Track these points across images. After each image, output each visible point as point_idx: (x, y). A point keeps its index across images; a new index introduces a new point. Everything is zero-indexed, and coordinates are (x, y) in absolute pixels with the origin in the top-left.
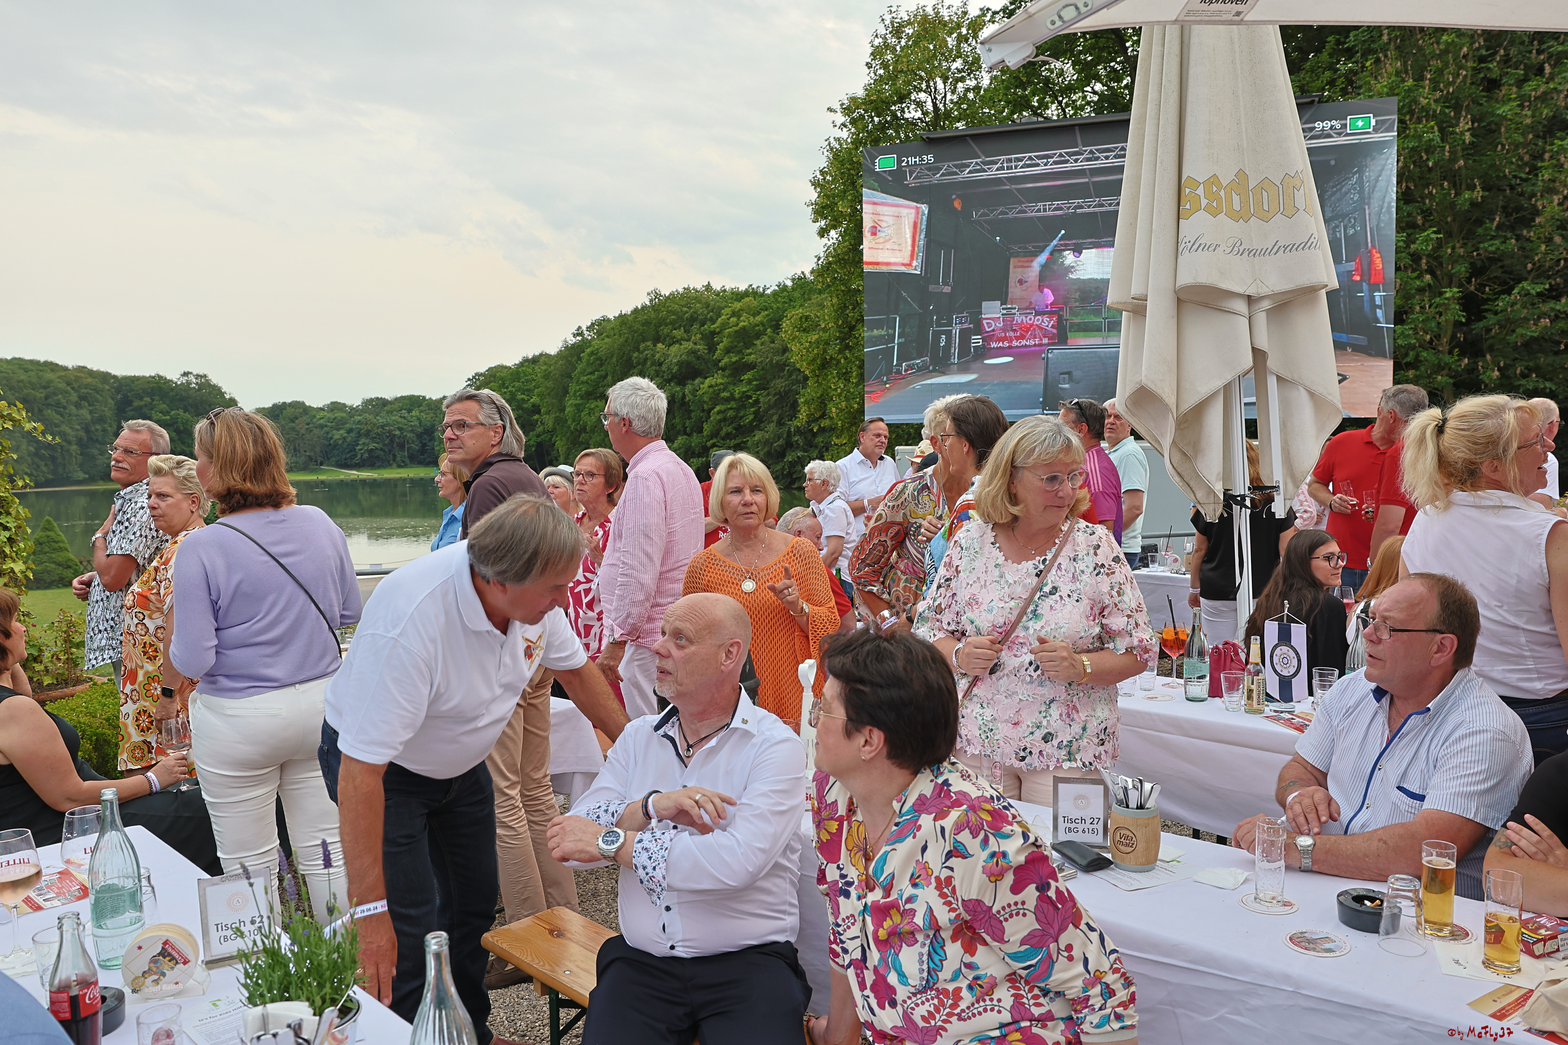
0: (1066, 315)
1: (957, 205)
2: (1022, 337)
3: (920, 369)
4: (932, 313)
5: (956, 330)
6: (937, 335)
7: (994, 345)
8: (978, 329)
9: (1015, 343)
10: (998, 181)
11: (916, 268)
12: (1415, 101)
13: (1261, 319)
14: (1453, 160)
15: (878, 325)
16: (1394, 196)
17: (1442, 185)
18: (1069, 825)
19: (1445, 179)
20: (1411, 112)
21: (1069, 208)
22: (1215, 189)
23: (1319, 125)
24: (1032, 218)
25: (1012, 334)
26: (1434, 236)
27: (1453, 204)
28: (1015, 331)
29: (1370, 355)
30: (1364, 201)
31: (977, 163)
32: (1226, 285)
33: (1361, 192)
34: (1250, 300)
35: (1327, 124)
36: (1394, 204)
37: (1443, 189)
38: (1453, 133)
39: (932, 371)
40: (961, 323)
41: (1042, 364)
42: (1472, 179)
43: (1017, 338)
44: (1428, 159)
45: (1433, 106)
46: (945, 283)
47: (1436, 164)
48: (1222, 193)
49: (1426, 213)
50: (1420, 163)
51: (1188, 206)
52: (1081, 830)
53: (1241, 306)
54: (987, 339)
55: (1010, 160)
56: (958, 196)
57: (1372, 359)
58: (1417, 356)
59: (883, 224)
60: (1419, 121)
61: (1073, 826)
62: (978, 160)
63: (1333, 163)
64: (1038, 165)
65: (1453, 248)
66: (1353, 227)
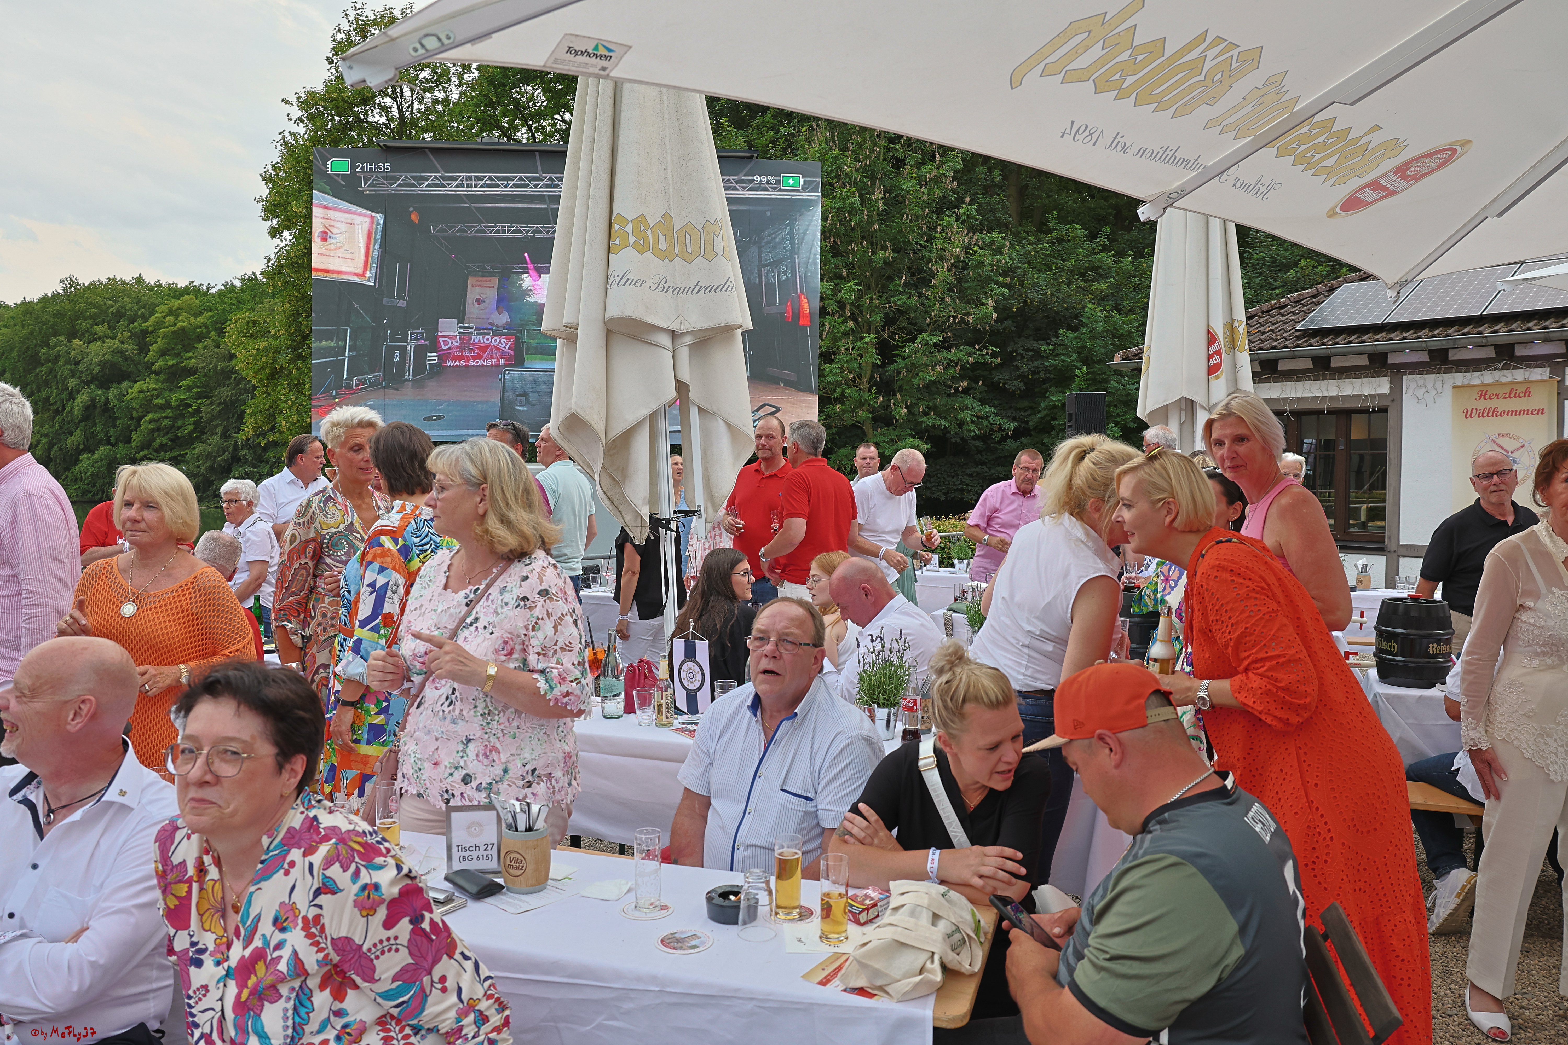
0: (524, 337)
1: (414, 217)
2: (479, 357)
3: (372, 385)
4: (385, 327)
5: (411, 347)
6: (391, 350)
7: (450, 363)
8: (435, 346)
9: (472, 363)
10: (458, 198)
11: (369, 279)
12: (840, 168)
13: (684, 353)
14: (870, 223)
15: (327, 335)
16: (819, 249)
17: (862, 243)
18: (464, 854)
19: (864, 238)
20: (838, 177)
21: (527, 232)
22: (642, 228)
23: (757, 178)
24: (491, 238)
25: (469, 353)
26: (855, 287)
27: (870, 261)
28: (472, 350)
29: (800, 390)
30: (794, 250)
31: (436, 177)
32: (650, 320)
33: (792, 243)
34: (674, 335)
35: (765, 179)
36: (819, 256)
37: (863, 247)
38: (870, 199)
39: (384, 387)
40: (416, 339)
41: (500, 384)
42: (885, 241)
43: (474, 358)
44: (850, 220)
45: (855, 174)
46: (400, 297)
47: (857, 224)
48: (649, 232)
49: (850, 266)
50: (844, 222)
51: (617, 242)
52: (475, 857)
53: (665, 340)
54: (443, 357)
55: (470, 178)
56: (415, 209)
57: (801, 393)
58: (843, 392)
59: (335, 231)
60: (844, 185)
61: (467, 854)
62: (438, 175)
63: (768, 214)
64: (498, 186)
65: (871, 299)
66: (785, 273)
